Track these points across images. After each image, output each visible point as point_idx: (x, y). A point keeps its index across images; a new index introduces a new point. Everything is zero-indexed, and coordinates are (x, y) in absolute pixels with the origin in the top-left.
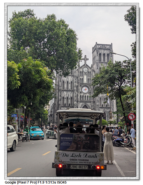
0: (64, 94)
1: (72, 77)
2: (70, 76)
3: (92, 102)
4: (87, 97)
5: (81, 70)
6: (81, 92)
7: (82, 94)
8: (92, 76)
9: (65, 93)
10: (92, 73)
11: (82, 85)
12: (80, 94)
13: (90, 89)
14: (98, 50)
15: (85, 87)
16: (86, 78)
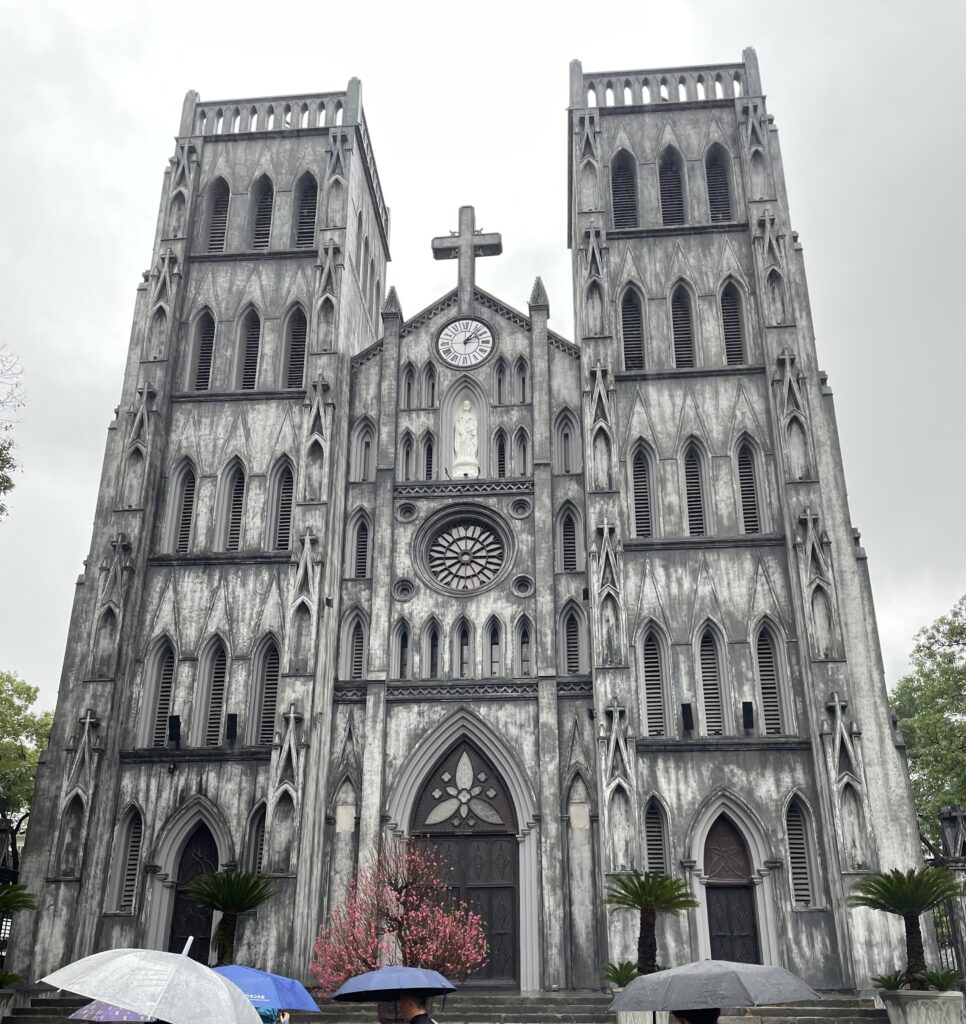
0: (177, 609)
1: (289, 412)
2: (268, 396)
3: (547, 694)
4: (480, 637)
5: (418, 350)
6: (404, 587)
7: (420, 608)
8: (539, 399)
9: (193, 587)
10: (540, 365)
11: (424, 507)
12: (391, 600)
13: (525, 538)
14: (592, 120)
15: (466, 523)
16: (475, 433)
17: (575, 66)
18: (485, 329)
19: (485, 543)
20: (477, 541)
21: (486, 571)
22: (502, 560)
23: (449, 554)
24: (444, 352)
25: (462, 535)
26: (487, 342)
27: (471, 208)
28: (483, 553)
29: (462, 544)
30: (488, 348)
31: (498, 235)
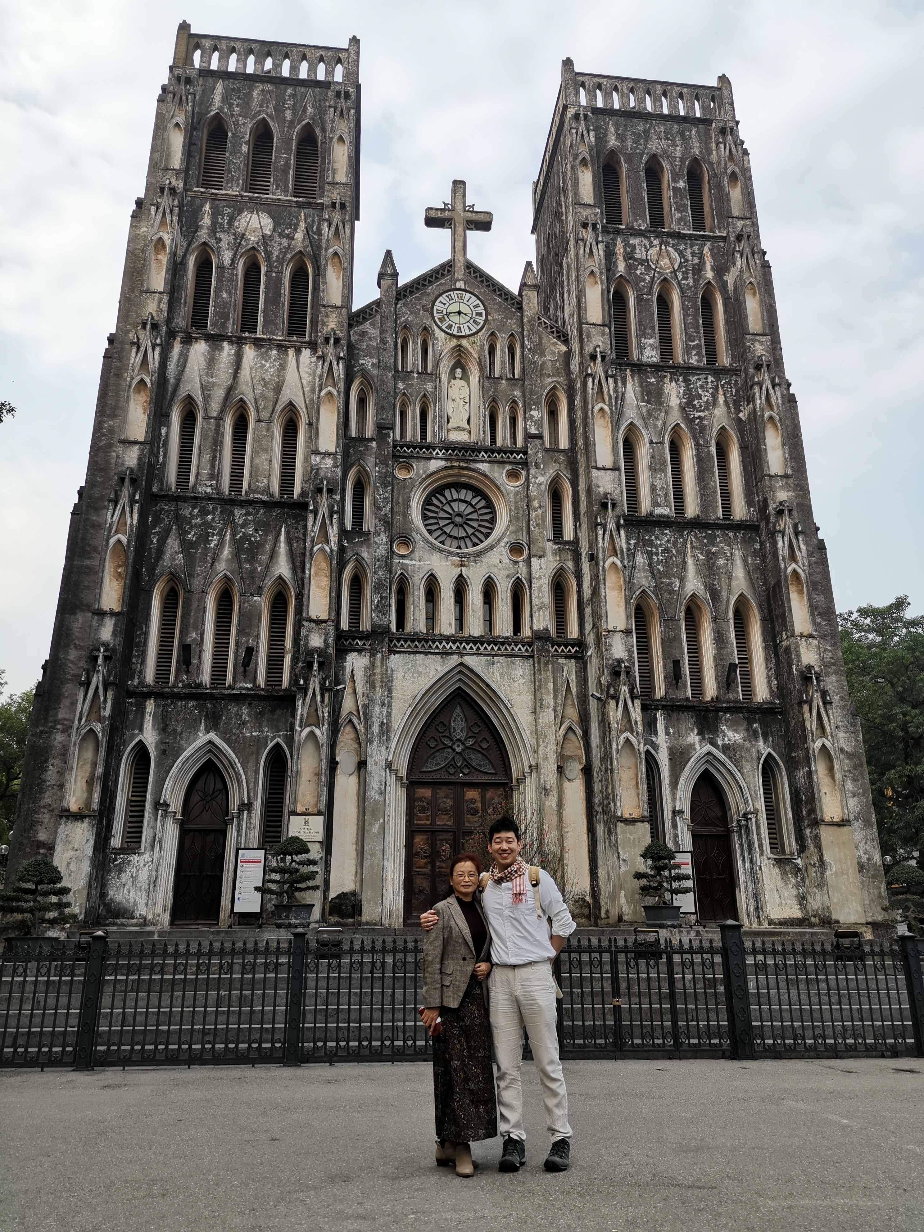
0: (182, 547)
3: (544, 654)
4: (476, 596)
5: (413, 316)
7: (420, 566)
8: (531, 376)
10: (533, 345)
11: (422, 467)
12: (391, 554)
14: (586, 116)
15: (458, 486)
16: (467, 400)
17: (568, 63)
18: (478, 302)
19: (478, 507)
20: (469, 503)
21: (476, 533)
22: (492, 524)
23: (442, 514)
24: (439, 319)
25: (455, 497)
26: (480, 314)
27: (464, 183)
28: (474, 516)
29: (455, 505)
30: (481, 320)
31: (490, 214)
